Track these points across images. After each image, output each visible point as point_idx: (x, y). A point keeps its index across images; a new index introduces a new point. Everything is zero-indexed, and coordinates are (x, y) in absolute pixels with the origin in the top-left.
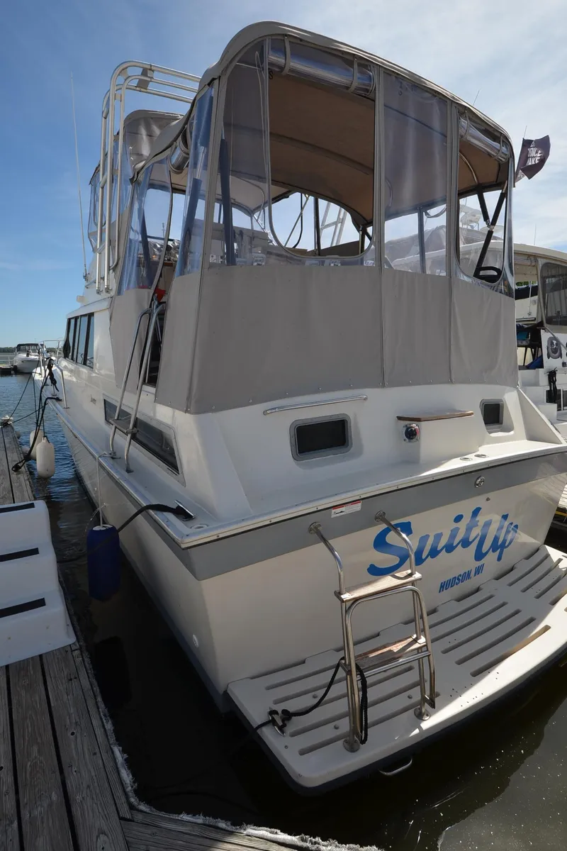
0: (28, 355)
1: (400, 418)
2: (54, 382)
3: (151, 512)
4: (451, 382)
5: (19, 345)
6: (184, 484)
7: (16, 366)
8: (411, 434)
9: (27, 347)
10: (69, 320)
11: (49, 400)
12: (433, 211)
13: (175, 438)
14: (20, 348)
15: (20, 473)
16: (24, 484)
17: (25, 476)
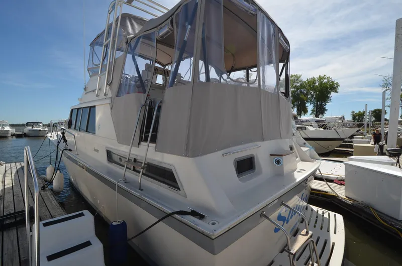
0: (32, 128)
1: (271, 155)
2: (66, 141)
3: (177, 216)
4: (281, 138)
5: (28, 123)
6: (185, 196)
7: (25, 133)
8: (278, 162)
9: (32, 124)
10: (72, 111)
11: (65, 151)
12: (253, 70)
13: (175, 171)
14: (28, 124)
15: (46, 191)
16: (50, 197)
17: (49, 192)
